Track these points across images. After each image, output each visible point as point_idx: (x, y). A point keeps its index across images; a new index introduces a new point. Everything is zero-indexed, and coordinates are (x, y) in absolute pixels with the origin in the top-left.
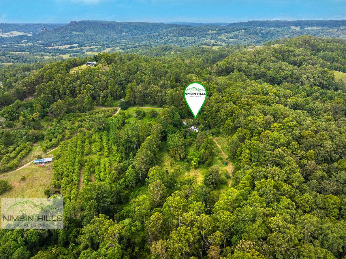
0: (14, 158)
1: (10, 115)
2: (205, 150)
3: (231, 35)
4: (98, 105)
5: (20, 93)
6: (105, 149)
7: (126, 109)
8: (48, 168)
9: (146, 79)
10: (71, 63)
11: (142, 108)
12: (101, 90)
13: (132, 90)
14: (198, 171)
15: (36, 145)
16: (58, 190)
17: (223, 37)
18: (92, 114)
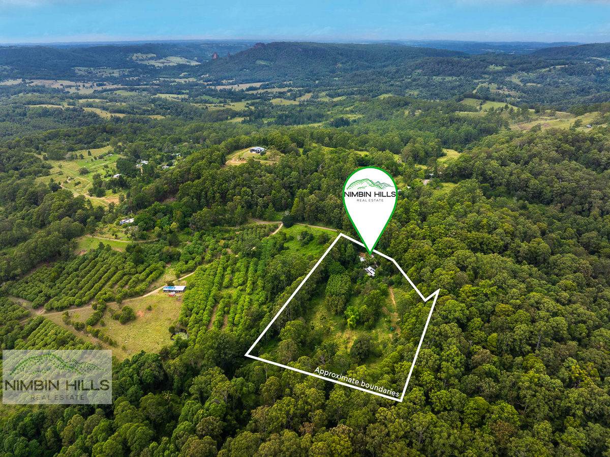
0: (143, 280)
1: (145, 223)
2: (368, 306)
3: (532, 75)
4: (254, 216)
5: (160, 192)
6: (249, 283)
7: (290, 227)
8: (178, 300)
9: (325, 183)
10: (232, 146)
11: (313, 227)
12: (261, 197)
13: (303, 200)
14: (354, 332)
15: (169, 266)
16: (184, 328)
17: (515, 79)
18: (243, 229)
